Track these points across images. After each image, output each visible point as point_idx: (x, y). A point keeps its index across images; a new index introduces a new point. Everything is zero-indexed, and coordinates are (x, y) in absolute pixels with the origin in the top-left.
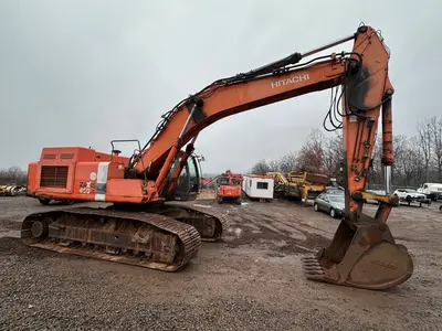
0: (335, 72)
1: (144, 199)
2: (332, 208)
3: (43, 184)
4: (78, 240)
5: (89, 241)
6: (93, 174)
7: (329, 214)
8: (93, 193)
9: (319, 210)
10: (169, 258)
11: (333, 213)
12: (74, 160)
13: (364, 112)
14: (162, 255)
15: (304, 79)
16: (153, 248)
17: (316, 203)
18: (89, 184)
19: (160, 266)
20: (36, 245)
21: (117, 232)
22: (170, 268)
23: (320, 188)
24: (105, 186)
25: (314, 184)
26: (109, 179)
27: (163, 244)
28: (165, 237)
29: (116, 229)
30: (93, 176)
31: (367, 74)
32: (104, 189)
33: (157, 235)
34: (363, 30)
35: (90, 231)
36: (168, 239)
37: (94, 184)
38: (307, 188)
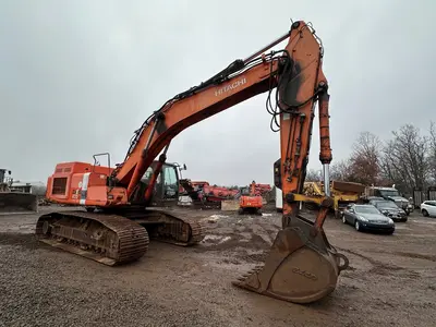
0: (268, 72)
1: (108, 203)
2: (356, 220)
3: (54, 192)
5: (71, 238)
6: (80, 183)
7: (355, 227)
8: (79, 198)
10: (114, 254)
11: (357, 225)
12: (71, 173)
14: (110, 251)
15: (242, 84)
16: (106, 245)
17: (344, 215)
18: (77, 191)
24: (86, 192)
25: (345, 193)
26: (89, 186)
27: (112, 241)
29: (87, 228)
30: (80, 185)
31: (299, 69)
32: (85, 195)
34: (295, 26)
35: (73, 229)
36: (115, 237)
37: (80, 191)
38: (337, 198)
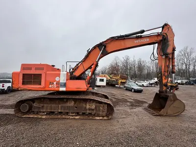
0: (158, 39)
2: (133, 88)
3: (23, 83)
4: (53, 111)
5: (60, 111)
6: (58, 78)
7: (131, 91)
8: (58, 87)
9: (126, 90)
10: (104, 114)
11: (133, 90)
12: (44, 71)
13: (167, 54)
14: (101, 113)
15: (147, 40)
16: (96, 111)
17: (125, 87)
18: (55, 83)
19: (101, 118)
20: (25, 116)
21: (76, 105)
22: (105, 118)
23: (124, 81)
25: (123, 79)
26: (67, 80)
27: (101, 108)
28: (102, 105)
29: (74, 104)
30: (57, 79)
31: (168, 41)
32: (65, 85)
33: (98, 104)
34: (166, 25)
35: (60, 106)
36: (103, 106)
37: (58, 83)
38: (120, 81)
